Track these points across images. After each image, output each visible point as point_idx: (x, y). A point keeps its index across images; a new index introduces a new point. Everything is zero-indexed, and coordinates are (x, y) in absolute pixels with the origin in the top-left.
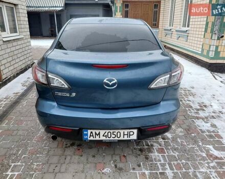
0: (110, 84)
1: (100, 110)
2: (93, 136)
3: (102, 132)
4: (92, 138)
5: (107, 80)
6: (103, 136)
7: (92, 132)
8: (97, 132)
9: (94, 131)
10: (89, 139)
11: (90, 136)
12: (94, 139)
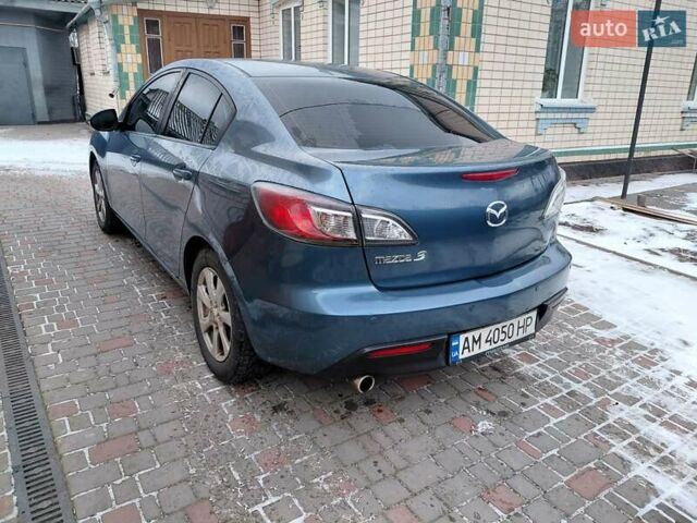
0: (498, 215)
1: (473, 283)
2: (468, 348)
3: (485, 332)
4: (467, 354)
5: (492, 208)
6: (487, 341)
7: (467, 339)
8: (476, 334)
9: (470, 335)
10: (461, 357)
11: (464, 348)
12: (472, 354)
